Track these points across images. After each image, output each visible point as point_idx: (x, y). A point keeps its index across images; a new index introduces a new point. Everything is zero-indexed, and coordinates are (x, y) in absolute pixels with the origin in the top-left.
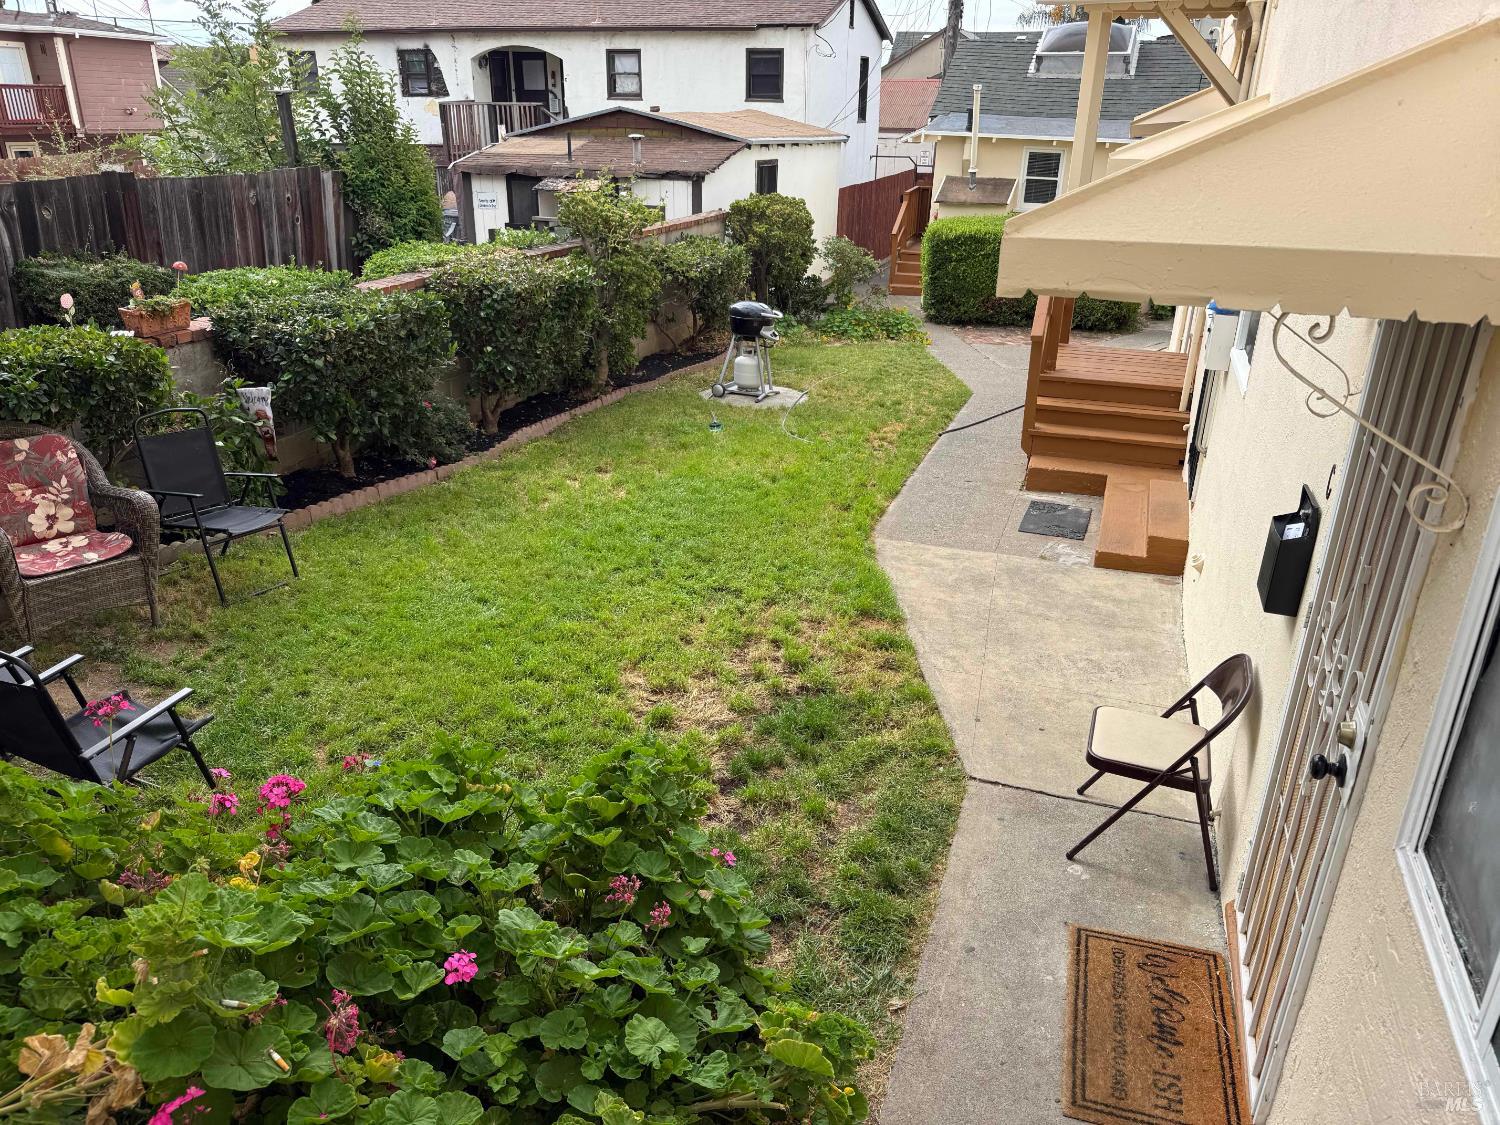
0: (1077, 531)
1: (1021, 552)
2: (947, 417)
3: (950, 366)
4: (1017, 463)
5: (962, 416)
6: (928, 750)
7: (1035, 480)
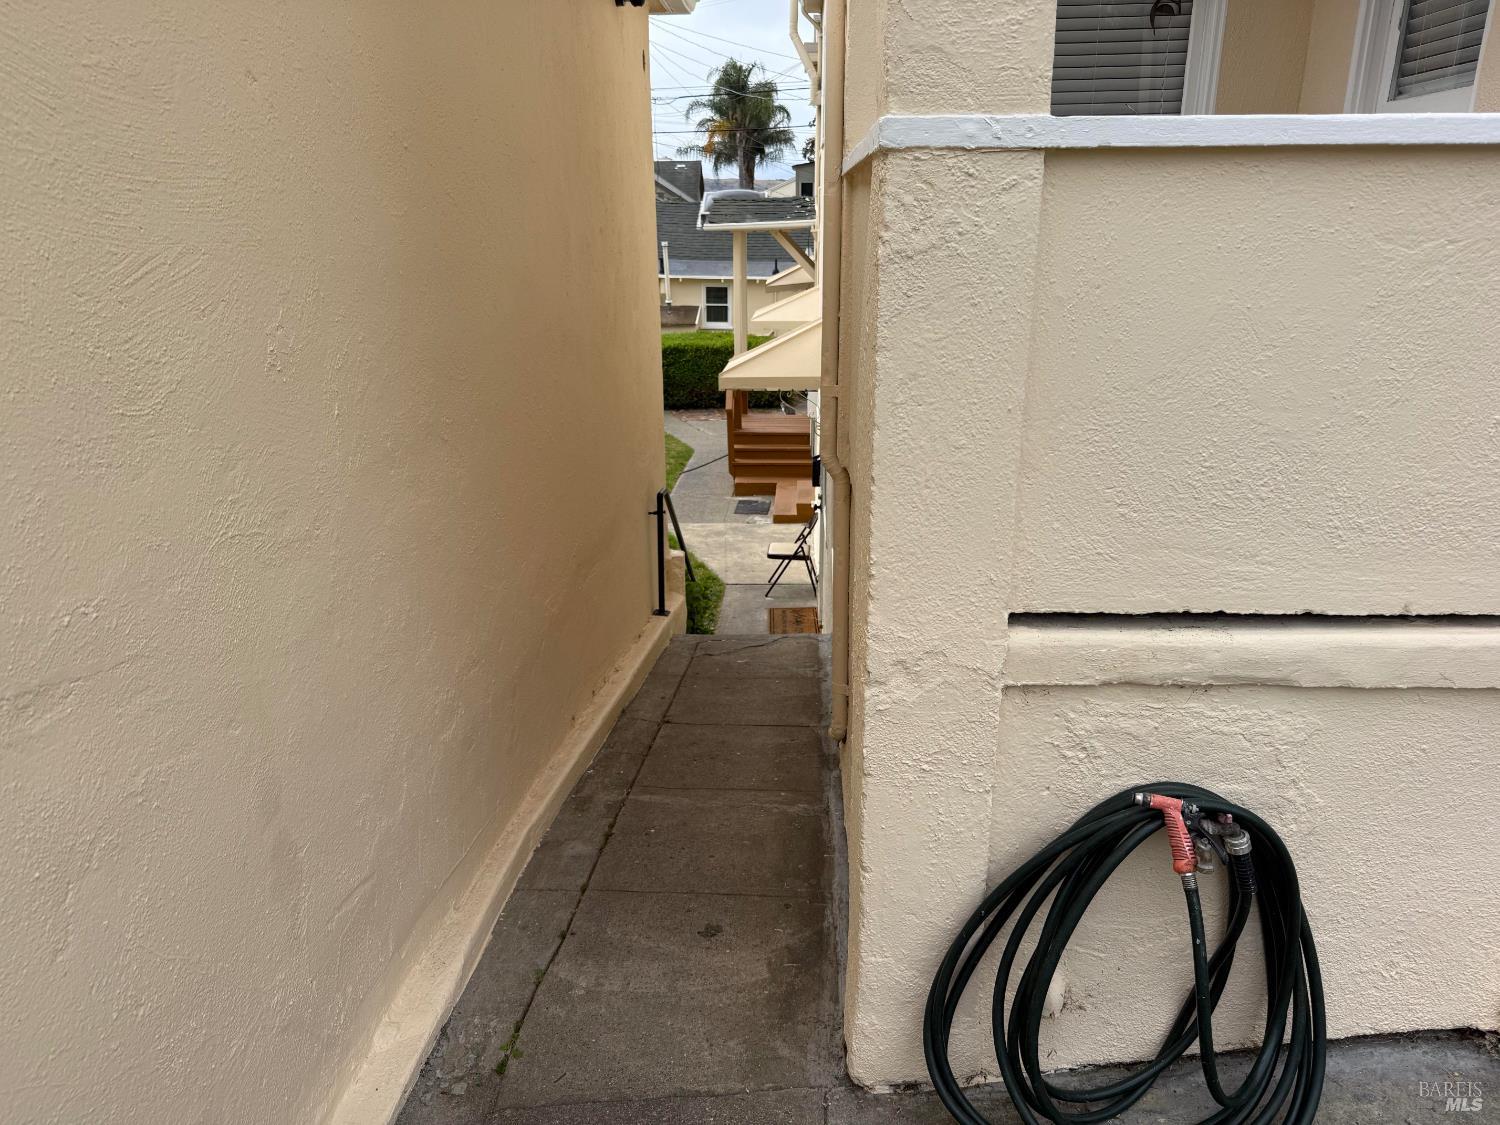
0: (763, 510)
1: (737, 521)
2: (682, 464)
3: (676, 436)
4: (729, 482)
5: (691, 463)
6: (708, 578)
7: (739, 490)
